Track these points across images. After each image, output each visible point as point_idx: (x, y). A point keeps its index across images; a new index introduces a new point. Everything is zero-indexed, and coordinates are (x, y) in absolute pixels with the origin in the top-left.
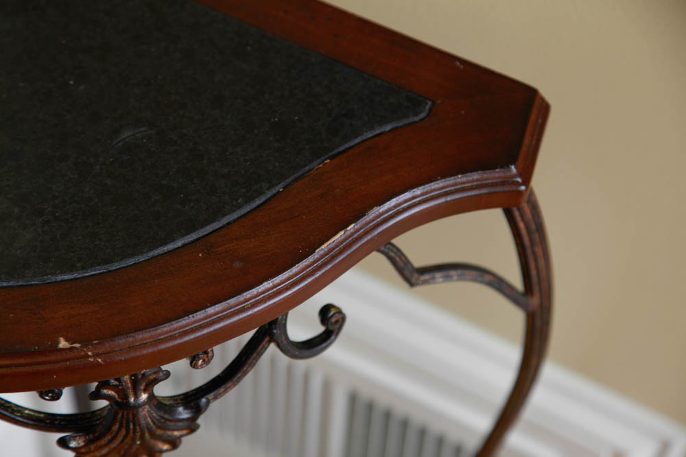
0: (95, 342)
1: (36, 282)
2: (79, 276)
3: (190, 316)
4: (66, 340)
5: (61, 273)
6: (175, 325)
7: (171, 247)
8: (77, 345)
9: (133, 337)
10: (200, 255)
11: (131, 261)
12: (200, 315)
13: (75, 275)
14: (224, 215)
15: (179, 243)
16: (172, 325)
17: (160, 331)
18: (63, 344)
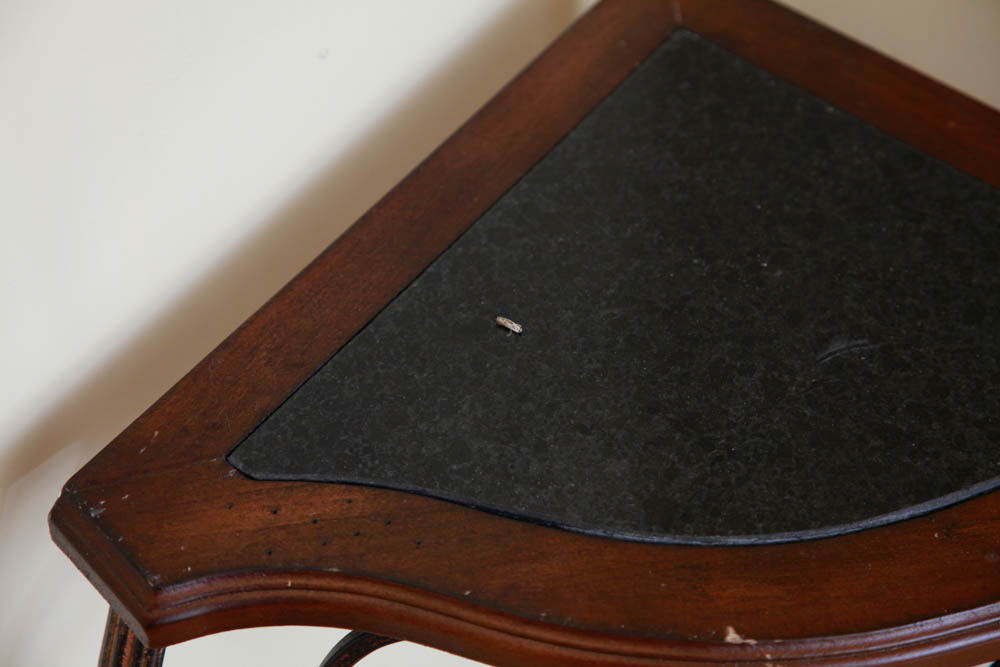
0: (777, 641)
1: (699, 543)
2: (760, 542)
3: (918, 623)
4: (738, 632)
5: (735, 534)
6: (895, 633)
7: (892, 517)
8: (752, 642)
9: (832, 641)
10: (936, 535)
11: (834, 531)
12: (931, 624)
13: (753, 540)
14: (975, 482)
15: (906, 514)
16: (890, 632)
17: (870, 639)
18: (732, 636)
